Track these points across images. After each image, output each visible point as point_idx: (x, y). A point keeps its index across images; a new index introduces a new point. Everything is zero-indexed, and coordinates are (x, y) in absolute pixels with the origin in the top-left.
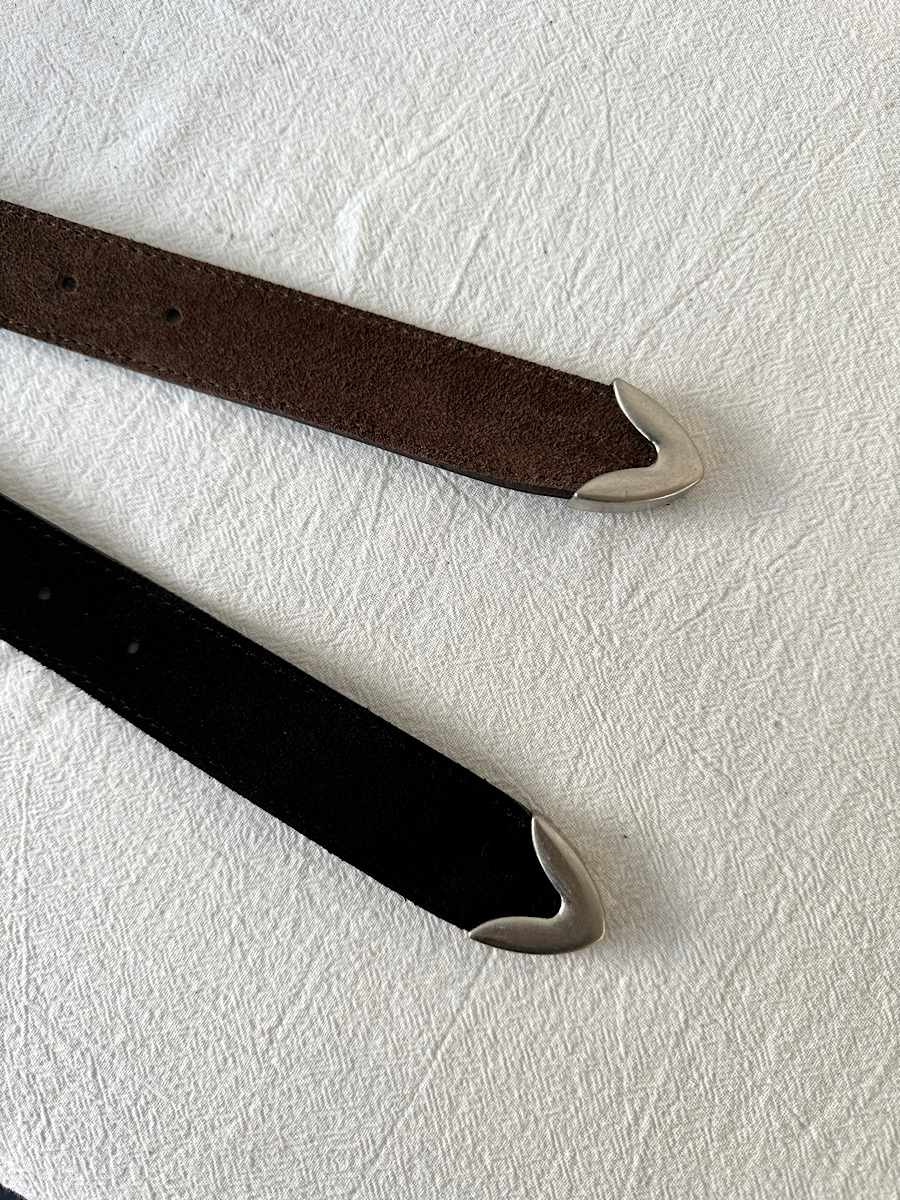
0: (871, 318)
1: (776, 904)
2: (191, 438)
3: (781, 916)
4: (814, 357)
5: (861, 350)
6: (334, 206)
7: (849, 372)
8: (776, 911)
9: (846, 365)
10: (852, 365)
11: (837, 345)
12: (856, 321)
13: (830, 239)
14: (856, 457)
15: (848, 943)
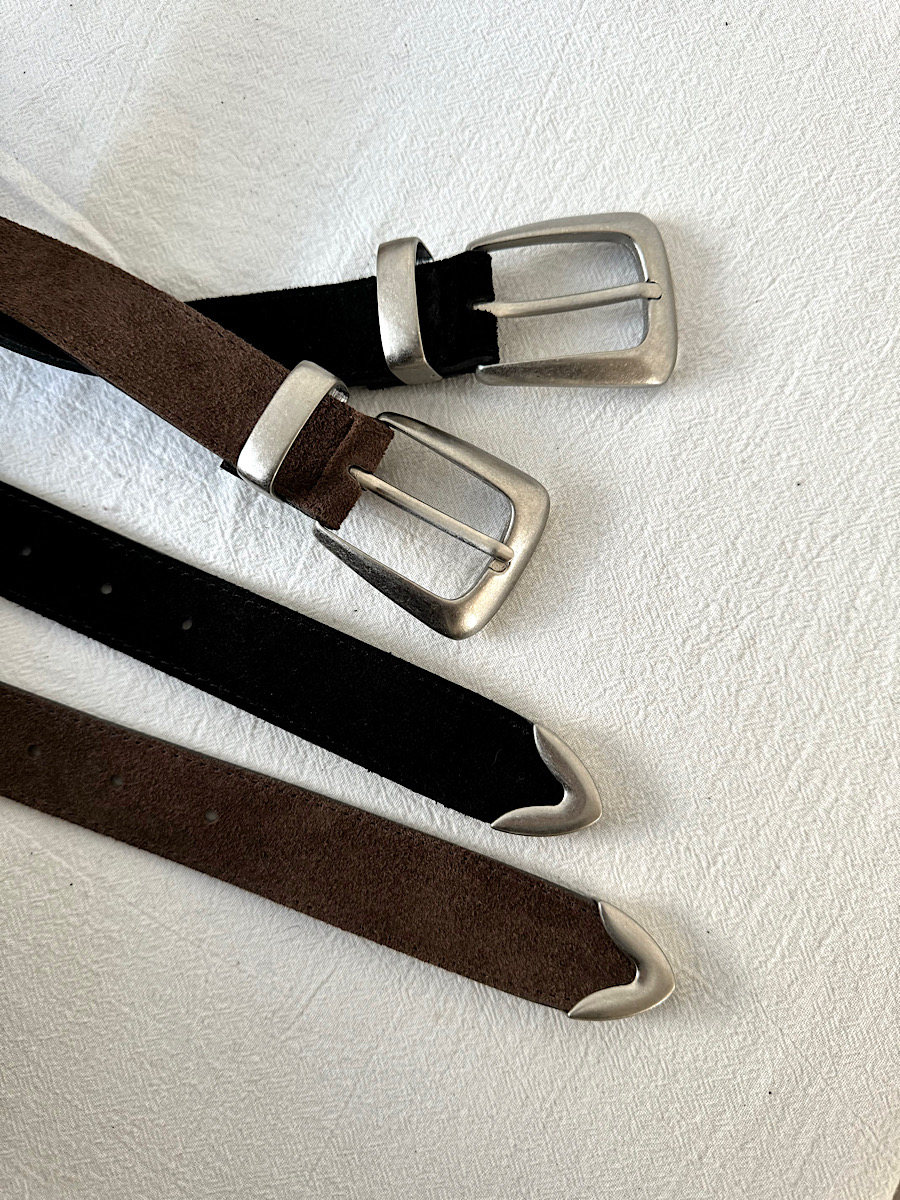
0: (662, 557)
1: (586, 1049)
3: (590, 1058)
4: (613, 589)
5: (653, 584)
7: (643, 603)
8: (586, 1054)
9: (639, 597)
10: (645, 597)
11: (633, 580)
12: (649, 559)
13: (628, 489)
14: (648, 674)
15: (646, 1080)
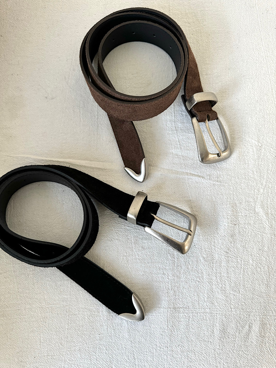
2: (256, 267)
6: (254, 208)
